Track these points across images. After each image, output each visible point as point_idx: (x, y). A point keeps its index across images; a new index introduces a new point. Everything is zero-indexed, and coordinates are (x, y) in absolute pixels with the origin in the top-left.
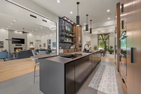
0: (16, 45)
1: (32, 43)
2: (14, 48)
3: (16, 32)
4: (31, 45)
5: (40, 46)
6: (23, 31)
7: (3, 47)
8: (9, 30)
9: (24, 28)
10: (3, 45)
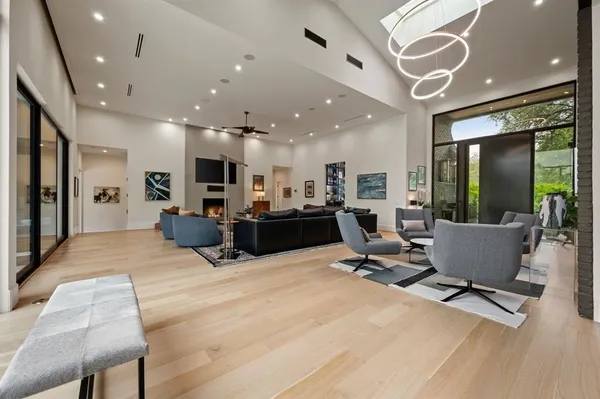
0: (210, 189)
1: (259, 180)
2: (204, 200)
3: (210, 133)
4: (256, 187)
5: (288, 193)
6: (243, 126)
7: (167, 194)
8: (188, 126)
9: (247, 113)
10: (168, 187)
